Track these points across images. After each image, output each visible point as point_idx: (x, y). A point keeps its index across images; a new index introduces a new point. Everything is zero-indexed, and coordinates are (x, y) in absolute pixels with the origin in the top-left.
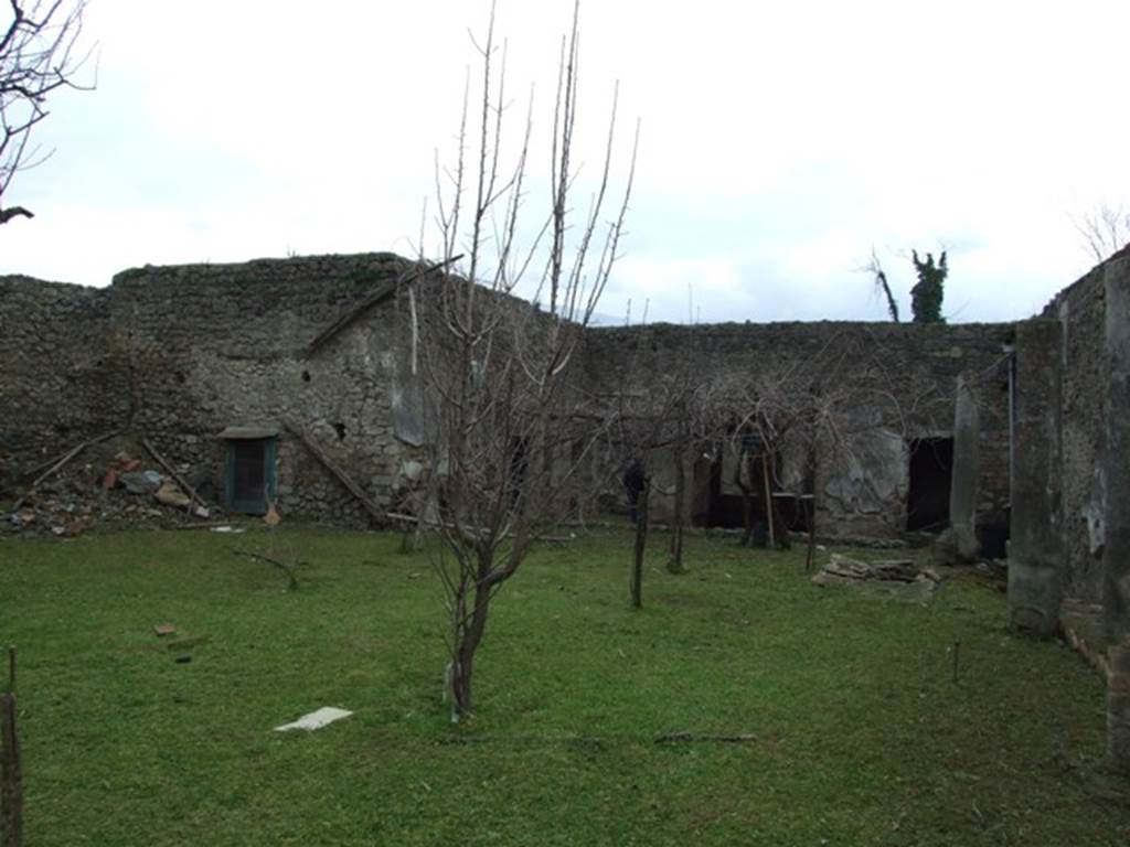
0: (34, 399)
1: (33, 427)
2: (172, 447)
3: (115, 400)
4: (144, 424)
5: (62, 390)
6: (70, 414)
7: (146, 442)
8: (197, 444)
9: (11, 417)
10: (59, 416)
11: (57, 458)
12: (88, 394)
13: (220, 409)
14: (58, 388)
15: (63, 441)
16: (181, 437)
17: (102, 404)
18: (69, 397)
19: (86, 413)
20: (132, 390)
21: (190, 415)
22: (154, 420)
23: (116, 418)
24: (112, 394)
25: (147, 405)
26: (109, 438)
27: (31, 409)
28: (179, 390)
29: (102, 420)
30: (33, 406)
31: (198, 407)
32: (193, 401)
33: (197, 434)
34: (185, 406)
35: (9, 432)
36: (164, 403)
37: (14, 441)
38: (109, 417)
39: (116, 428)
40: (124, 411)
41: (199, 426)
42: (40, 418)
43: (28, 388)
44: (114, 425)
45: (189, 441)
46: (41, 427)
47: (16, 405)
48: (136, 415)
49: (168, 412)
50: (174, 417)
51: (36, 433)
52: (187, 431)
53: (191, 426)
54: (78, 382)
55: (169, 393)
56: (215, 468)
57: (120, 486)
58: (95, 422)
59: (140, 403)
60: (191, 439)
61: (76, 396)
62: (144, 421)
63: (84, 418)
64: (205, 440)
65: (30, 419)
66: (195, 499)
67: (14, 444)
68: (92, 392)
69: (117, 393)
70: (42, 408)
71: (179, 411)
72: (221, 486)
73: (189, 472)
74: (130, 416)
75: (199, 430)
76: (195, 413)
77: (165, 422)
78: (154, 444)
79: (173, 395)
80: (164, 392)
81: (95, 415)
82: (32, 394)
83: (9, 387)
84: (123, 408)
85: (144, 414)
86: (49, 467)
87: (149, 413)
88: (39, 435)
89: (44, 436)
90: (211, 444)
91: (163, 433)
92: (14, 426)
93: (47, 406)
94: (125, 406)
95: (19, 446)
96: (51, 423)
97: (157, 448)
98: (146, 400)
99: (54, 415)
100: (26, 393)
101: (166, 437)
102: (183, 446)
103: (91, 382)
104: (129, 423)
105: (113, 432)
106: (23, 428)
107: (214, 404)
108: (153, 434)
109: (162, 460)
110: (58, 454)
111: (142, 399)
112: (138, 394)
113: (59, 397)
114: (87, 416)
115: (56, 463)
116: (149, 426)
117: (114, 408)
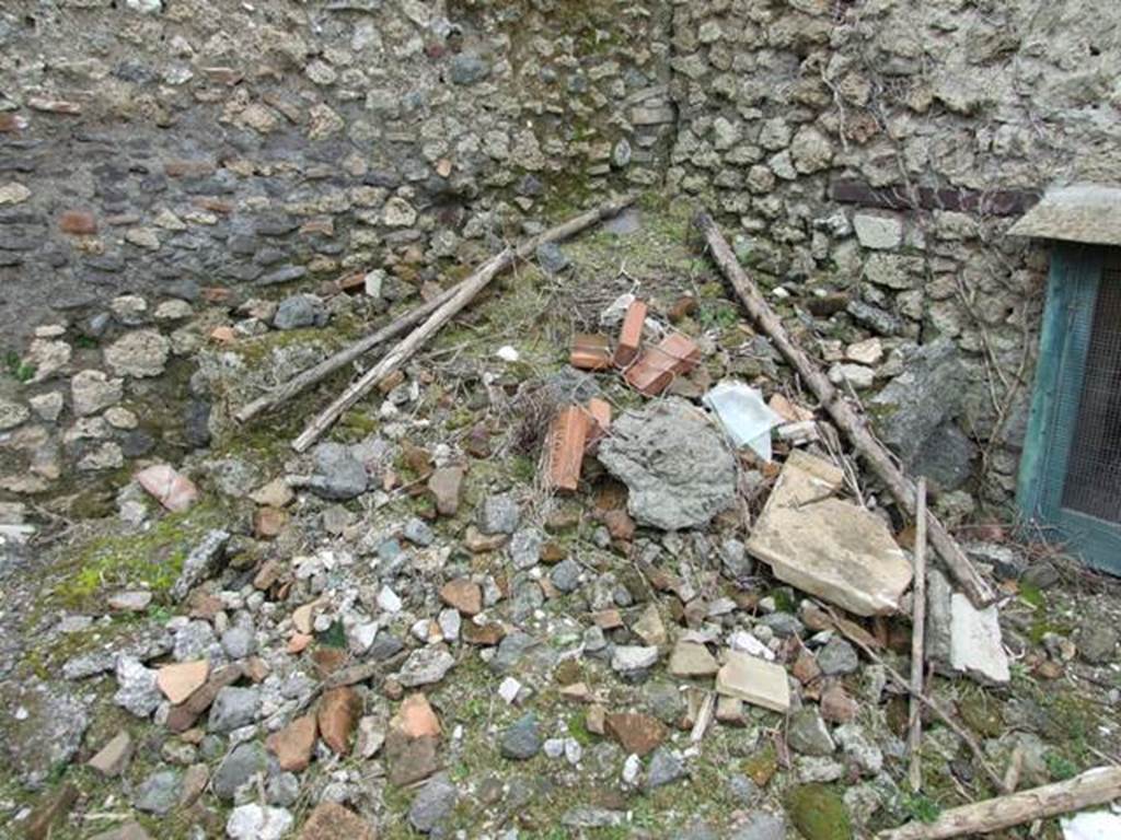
0: (327, 90)
1: (336, 198)
2: (804, 260)
3: (619, 88)
4: (710, 171)
5: (431, 54)
6: (468, 144)
7: (715, 237)
8: (905, 249)
9: (244, 166)
10: (429, 152)
11: (417, 311)
12: (531, 67)
13: (1024, 103)
14: (416, 44)
15: (446, 241)
16: (838, 219)
17: (576, 105)
18: (464, 80)
19: (527, 137)
20: (673, 50)
21: (880, 134)
22: (744, 154)
23: (623, 152)
24: (611, 68)
25: (720, 102)
26: (594, 225)
27: (320, 130)
28: (838, 33)
29: (581, 159)
30: (325, 119)
31: (919, 101)
32: (891, 79)
33: (903, 210)
34: (862, 94)
35: (243, 227)
36: (779, 92)
37: (264, 254)
38: (603, 151)
39: (625, 185)
40: (647, 128)
41: (914, 178)
42: (357, 164)
43: (297, 47)
44: (617, 175)
45: (866, 238)
46: (360, 194)
47: (257, 116)
48: (685, 141)
49: (795, 126)
50: (812, 143)
51: (348, 219)
52: (859, 197)
53: (879, 177)
54: (490, 23)
55: (799, 49)
56: (981, 355)
57: (601, 482)
58: (556, 167)
59: (699, 97)
60: (879, 229)
61: (487, 77)
62: (710, 158)
63: (515, 157)
64: (934, 238)
65: (319, 170)
66: (938, 562)
67: (269, 266)
68: (544, 61)
69: (626, 62)
70: (362, 128)
71: (829, 120)
72: (1001, 432)
73: (882, 382)
74: (669, 141)
75: (912, 192)
76: (902, 125)
77: (780, 164)
78: (745, 245)
79: (816, 55)
80: (779, 49)
81: (555, 144)
82: (317, 72)
83: (216, 44)
84: (643, 115)
85: (710, 132)
86: (370, 359)
87: (726, 130)
88: (361, 224)
89: (382, 228)
90: (963, 253)
91: (773, 203)
92: (262, 201)
93: (383, 117)
94: (651, 110)
95: (293, 271)
96: (405, 180)
97: (753, 264)
98: (719, 83)
99: (415, 148)
100: (292, 67)
101: (782, 216)
102: (843, 253)
103: (536, 22)
104: (667, 164)
105: (616, 201)
106: (295, 202)
107: (997, 84)
108: (738, 204)
109: (772, 322)
110: (416, 297)
111: (705, 79)
112: (694, 65)
113: (424, 83)
114: (529, 151)
115: (403, 334)
116: (728, 177)
117: (617, 117)
